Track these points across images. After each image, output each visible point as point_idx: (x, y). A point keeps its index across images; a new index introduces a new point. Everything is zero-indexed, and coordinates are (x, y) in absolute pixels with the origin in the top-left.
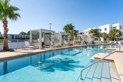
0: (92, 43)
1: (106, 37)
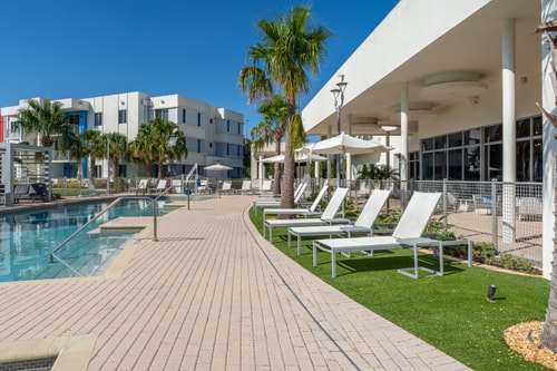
0: (32, 191)
1: (126, 158)
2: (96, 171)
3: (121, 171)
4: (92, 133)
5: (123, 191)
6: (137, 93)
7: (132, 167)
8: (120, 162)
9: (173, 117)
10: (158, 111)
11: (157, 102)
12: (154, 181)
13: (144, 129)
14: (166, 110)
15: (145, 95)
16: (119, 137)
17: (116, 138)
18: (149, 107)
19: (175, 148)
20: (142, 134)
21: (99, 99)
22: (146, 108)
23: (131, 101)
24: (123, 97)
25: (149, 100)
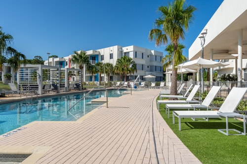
0: (75, 86)
1: (111, 72)
2: (102, 78)
3: (111, 78)
4: (100, 63)
5: (111, 86)
6: (117, 46)
7: (115, 77)
8: (111, 75)
9: (131, 56)
10: (125, 53)
11: (125, 50)
12: (123, 82)
13: (119, 61)
14: (128, 53)
15: (120, 47)
16: (110, 64)
17: (108, 65)
18: (122, 52)
19: (132, 68)
20: (117, 63)
21: (102, 49)
22: (120, 52)
23: (115, 49)
24: (111, 48)
25: (121, 49)
